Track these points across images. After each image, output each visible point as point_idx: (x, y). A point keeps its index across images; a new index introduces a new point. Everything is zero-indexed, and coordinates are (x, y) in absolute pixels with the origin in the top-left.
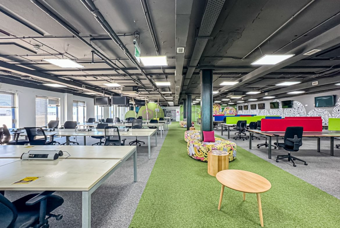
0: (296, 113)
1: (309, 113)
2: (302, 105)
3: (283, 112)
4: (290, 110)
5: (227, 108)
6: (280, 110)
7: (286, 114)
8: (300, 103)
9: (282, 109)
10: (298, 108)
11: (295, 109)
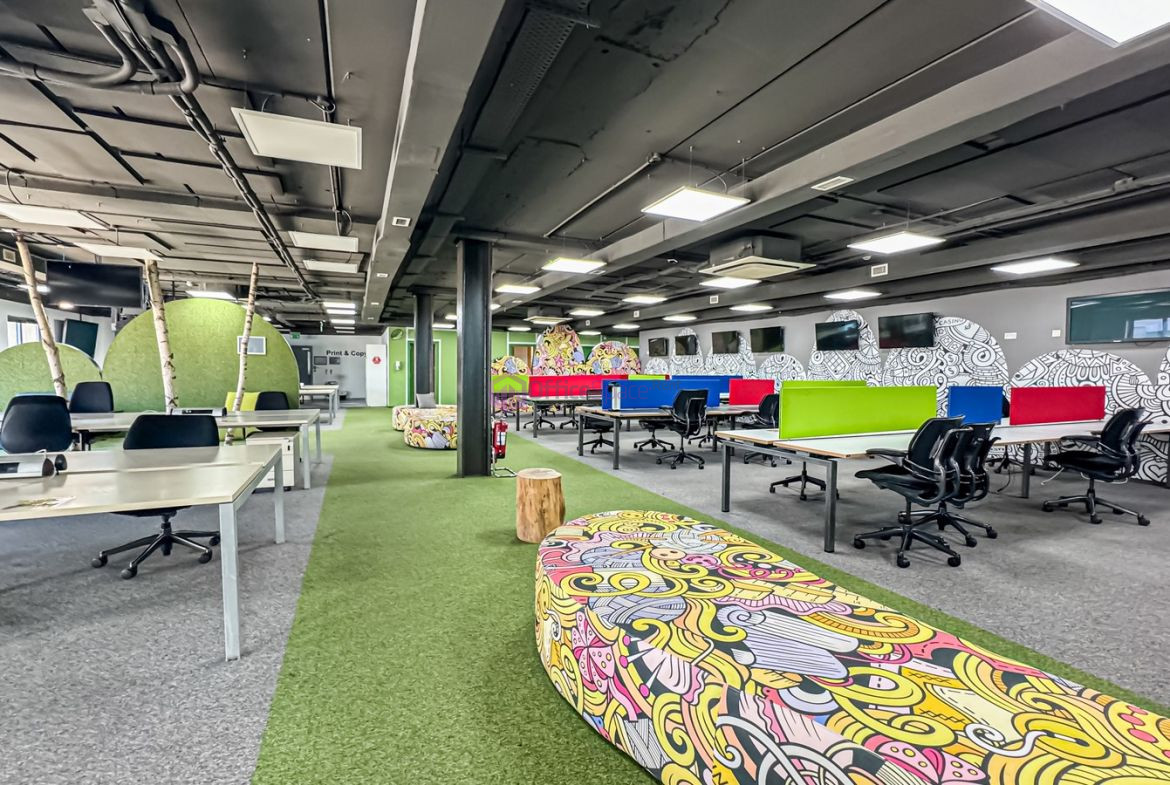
0: (954, 369)
1: (1023, 371)
2: (983, 335)
3: (882, 364)
4: (922, 358)
5: (603, 348)
6: (865, 356)
7: (896, 373)
8: (975, 327)
9: (876, 351)
10: (965, 346)
11: (946, 351)
